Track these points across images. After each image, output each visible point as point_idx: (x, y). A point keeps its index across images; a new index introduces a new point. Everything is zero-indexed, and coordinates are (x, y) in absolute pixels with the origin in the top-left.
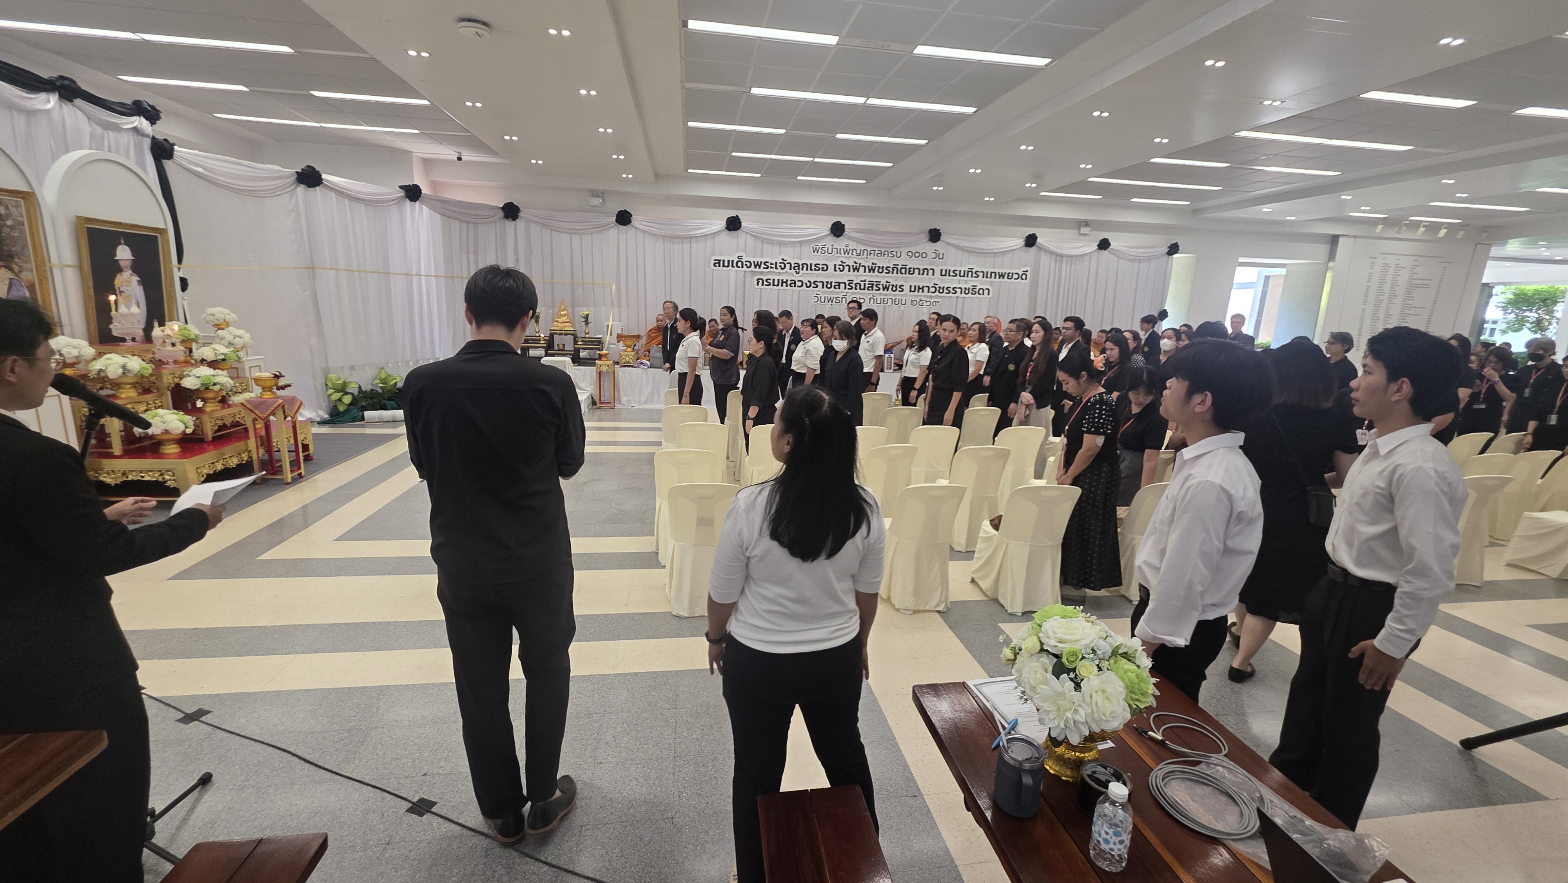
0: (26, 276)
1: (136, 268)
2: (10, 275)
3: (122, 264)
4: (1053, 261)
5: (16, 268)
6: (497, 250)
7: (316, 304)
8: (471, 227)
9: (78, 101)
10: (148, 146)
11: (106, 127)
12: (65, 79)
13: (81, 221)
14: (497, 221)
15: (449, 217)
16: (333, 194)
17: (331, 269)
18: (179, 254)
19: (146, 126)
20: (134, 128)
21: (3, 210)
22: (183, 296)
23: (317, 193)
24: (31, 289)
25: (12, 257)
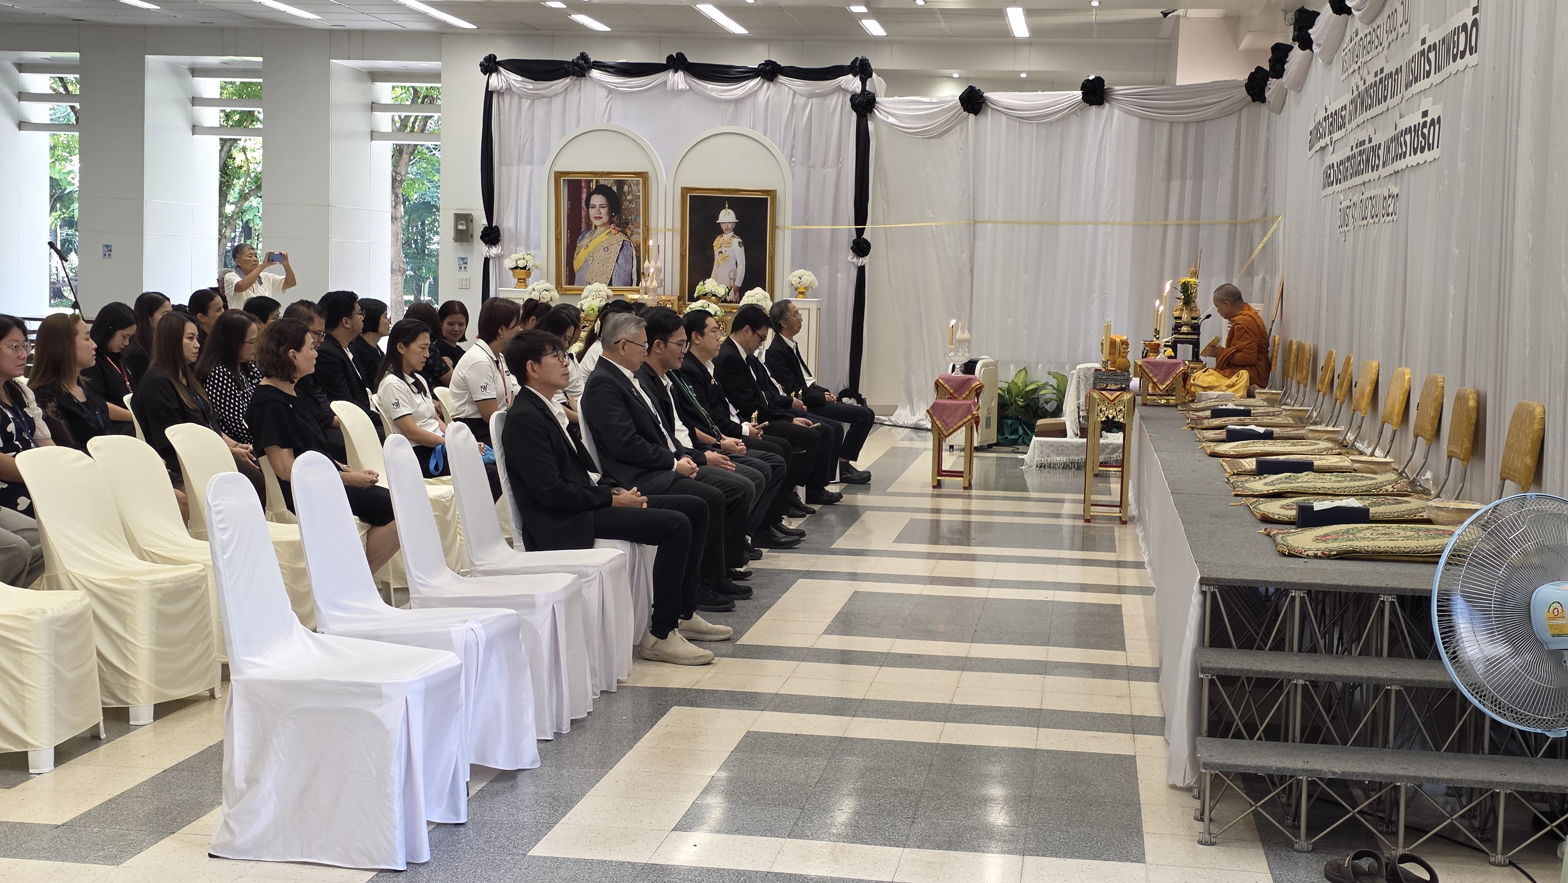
0: (634, 238)
1: (738, 230)
2: (623, 237)
3: (723, 227)
5: (629, 233)
6: (1236, 166)
7: (972, 272)
8: (1192, 129)
9: (782, 79)
10: (849, 103)
11: (810, 96)
12: (769, 63)
13: (685, 190)
14: (1240, 110)
15: (1153, 120)
16: (1004, 117)
17: (989, 222)
18: (861, 216)
19: (853, 83)
20: (839, 89)
21: (626, 188)
22: (861, 261)
23: (987, 120)
24: (638, 249)
25: (627, 224)
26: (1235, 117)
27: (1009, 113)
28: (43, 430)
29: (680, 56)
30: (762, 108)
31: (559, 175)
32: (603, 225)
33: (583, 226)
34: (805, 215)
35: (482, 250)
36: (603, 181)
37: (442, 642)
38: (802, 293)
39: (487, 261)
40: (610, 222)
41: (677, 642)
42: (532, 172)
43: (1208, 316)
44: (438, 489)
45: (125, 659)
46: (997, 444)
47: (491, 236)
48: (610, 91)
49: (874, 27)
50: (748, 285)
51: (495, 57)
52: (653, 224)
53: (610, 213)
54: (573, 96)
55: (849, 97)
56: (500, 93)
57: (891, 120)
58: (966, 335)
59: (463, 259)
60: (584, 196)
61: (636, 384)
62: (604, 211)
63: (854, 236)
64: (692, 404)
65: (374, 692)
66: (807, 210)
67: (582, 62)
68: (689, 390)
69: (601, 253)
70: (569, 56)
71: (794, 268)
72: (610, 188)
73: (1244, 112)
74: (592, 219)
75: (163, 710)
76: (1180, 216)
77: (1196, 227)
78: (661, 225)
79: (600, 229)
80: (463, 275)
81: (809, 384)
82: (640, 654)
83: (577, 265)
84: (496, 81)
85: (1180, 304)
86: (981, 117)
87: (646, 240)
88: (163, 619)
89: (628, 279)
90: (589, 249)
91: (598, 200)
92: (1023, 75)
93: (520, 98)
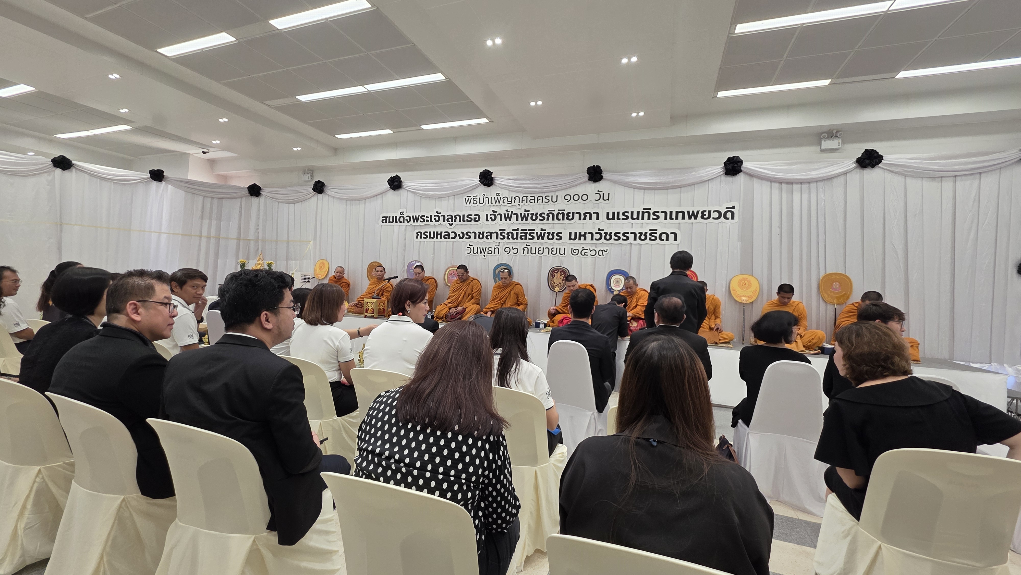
4: (776, 192)
6: (240, 218)
8: (216, 201)
14: (244, 198)
15: (193, 194)
16: (87, 175)
23: (72, 174)
26: (240, 200)
27: (92, 173)
76: (209, 234)
77: (218, 239)
86: (68, 172)
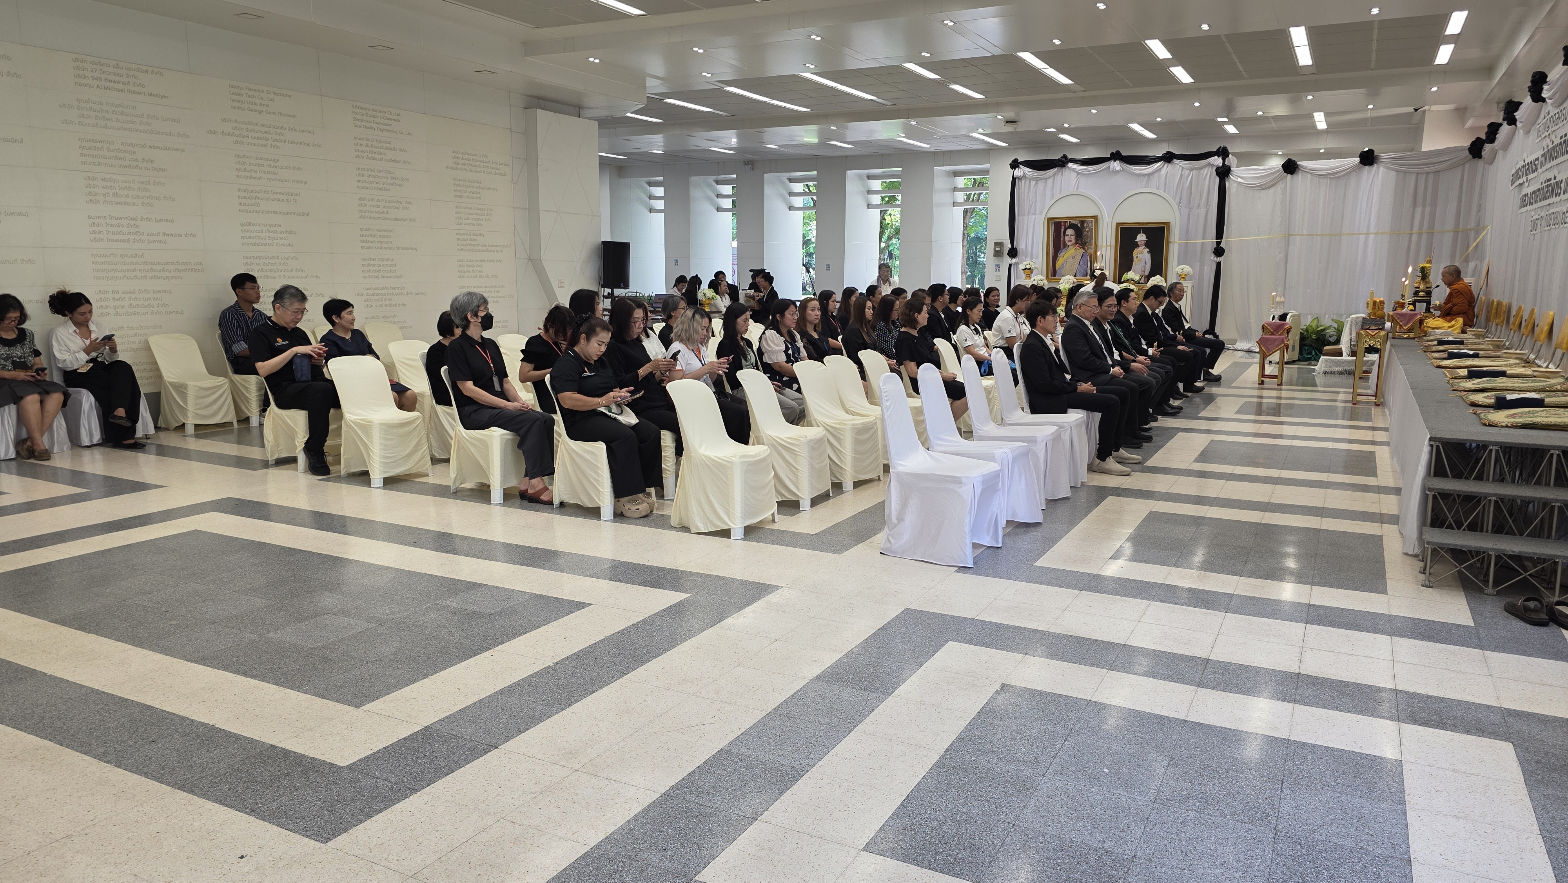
0: (1089, 251)
1: (1147, 245)
2: (1083, 251)
3: (1139, 243)
5: (1086, 248)
6: (1460, 197)
7: (1286, 263)
8: (1431, 177)
9: (1175, 161)
10: (1214, 172)
11: (1192, 169)
12: (1168, 153)
13: (1118, 224)
14: (1464, 164)
15: (1405, 172)
16: (1309, 175)
17: (1298, 235)
18: (1219, 234)
19: (1218, 161)
20: (1209, 164)
21: (1085, 225)
22: (1219, 259)
23: (1299, 177)
24: (1091, 257)
25: (1086, 244)
26: (1461, 168)
27: (1313, 172)
28: (804, 353)
29: (1118, 153)
30: (1163, 178)
31: (1049, 219)
32: (1072, 245)
33: (1062, 245)
34: (1186, 233)
35: (1008, 260)
36: (1073, 222)
37: (990, 458)
38: (1183, 278)
39: (1010, 266)
40: (1076, 243)
41: (1111, 463)
42: (1035, 218)
43: (1438, 286)
44: (988, 382)
45: (841, 460)
46: (1298, 360)
47: (1013, 253)
48: (1078, 174)
49: (1231, 129)
50: (1152, 274)
51: (1018, 160)
52: (1099, 243)
53: (1076, 238)
54: (1059, 177)
55: (1215, 168)
56: (1020, 179)
57: (1240, 180)
58: (1282, 299)
59: (998, 265)
60: (1063, 230)
61: (1091, 328)
62: (1073, 237)
63: (1215, 246)
64: (1120, 339)
65: (957, 481)
66: (1187, 232)
67: (1063, 159)
68: (1120, 331)
69: (1071, 260)
70: (1057, 156)
71: (1179, 264)
72: (1077, 225)
73: (1467, 165)
74: (1067, 242)
75: (857, 484)
76: (1421, 226)
77: (1431, 234)
78: (1104, 244)
79: (1070, 247)
80: (998, 273)
81: (1186, 327)
82: (1091, 469)
83: (1057, 267)
84: (1018, 172)
85: (1419, 279)
86: (1295, 176)
87: (1096, 252)
88: (857, 442)
89: (1085, 273)
90: (1064, 258)
91: (1070, 232)
92: (1322, 151)
93: (1030, 180)
